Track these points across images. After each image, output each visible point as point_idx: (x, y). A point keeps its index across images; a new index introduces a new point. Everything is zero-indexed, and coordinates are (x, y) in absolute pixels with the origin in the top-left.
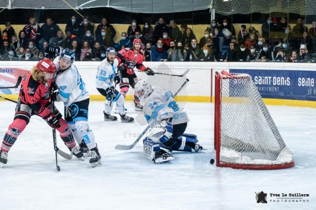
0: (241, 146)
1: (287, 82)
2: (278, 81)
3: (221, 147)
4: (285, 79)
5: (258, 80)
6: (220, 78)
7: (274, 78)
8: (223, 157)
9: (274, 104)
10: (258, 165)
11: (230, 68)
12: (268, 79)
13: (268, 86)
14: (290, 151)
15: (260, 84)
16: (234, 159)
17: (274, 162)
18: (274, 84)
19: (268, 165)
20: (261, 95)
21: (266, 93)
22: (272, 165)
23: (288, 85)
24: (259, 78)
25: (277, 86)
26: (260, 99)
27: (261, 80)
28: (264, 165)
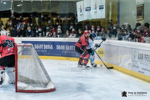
0: (28, 81)
1: (51, 47)
2: (47, 47)
3: (18, 82)
4: (50, 46)
5: (36, 46)
6: (17, 46)
7: (45, 45)
8: (19, 87)
9: (45, 59)
10: (37, 90)
11: (22, 40)
12: (42, 46)
13: (42, 49)
14: (53, 83)
15: (37, 48)
16: (25, 87)
17: (45, 89)
18: (45, 48)
19: (42, 90)
20: (38, 54)
21: (41, 53)
22: (44, 90)
23: (52, 49)
24: (37, 46)
25: (46, 49)
26: (38, 56)
27: (38, 46)
28: (40, 90)
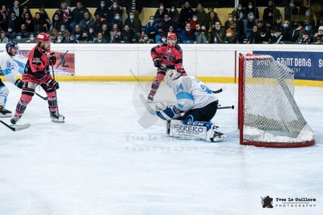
1: (308, 63)
2: (300, 62)
3: (244, 126)
4: (306, 61)
5: (280, 61)
6: (244, 60)
7: (296, 59)
8: (246, 136)
10: (280, 143)
11: (254, 50)
12: (290, 60)
13: (290, 66)
14: (311, 129)
16: (257, 137)
17: (295, 140)
18: (296, 65)
19: (290, 143)
22: (294, 143)
23: (309, 66)
24: (281, 60)
25: (298, 67)
27: (283, 61)
28: (285, 143)
